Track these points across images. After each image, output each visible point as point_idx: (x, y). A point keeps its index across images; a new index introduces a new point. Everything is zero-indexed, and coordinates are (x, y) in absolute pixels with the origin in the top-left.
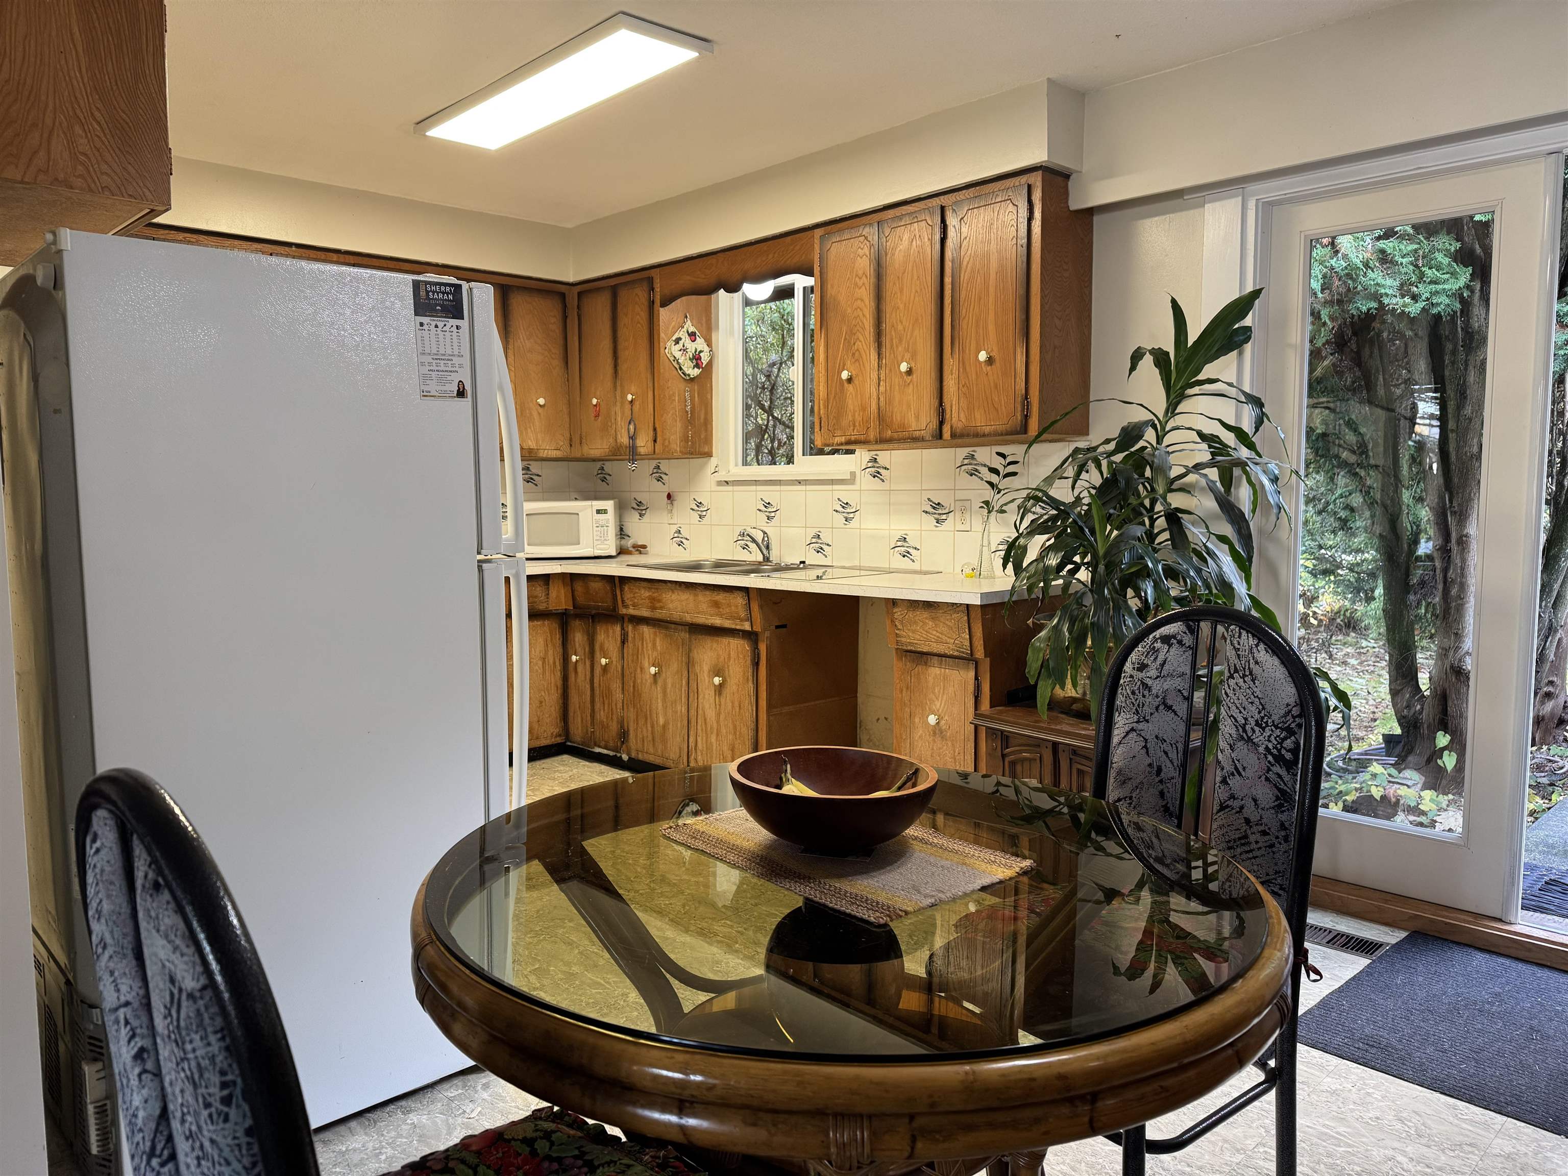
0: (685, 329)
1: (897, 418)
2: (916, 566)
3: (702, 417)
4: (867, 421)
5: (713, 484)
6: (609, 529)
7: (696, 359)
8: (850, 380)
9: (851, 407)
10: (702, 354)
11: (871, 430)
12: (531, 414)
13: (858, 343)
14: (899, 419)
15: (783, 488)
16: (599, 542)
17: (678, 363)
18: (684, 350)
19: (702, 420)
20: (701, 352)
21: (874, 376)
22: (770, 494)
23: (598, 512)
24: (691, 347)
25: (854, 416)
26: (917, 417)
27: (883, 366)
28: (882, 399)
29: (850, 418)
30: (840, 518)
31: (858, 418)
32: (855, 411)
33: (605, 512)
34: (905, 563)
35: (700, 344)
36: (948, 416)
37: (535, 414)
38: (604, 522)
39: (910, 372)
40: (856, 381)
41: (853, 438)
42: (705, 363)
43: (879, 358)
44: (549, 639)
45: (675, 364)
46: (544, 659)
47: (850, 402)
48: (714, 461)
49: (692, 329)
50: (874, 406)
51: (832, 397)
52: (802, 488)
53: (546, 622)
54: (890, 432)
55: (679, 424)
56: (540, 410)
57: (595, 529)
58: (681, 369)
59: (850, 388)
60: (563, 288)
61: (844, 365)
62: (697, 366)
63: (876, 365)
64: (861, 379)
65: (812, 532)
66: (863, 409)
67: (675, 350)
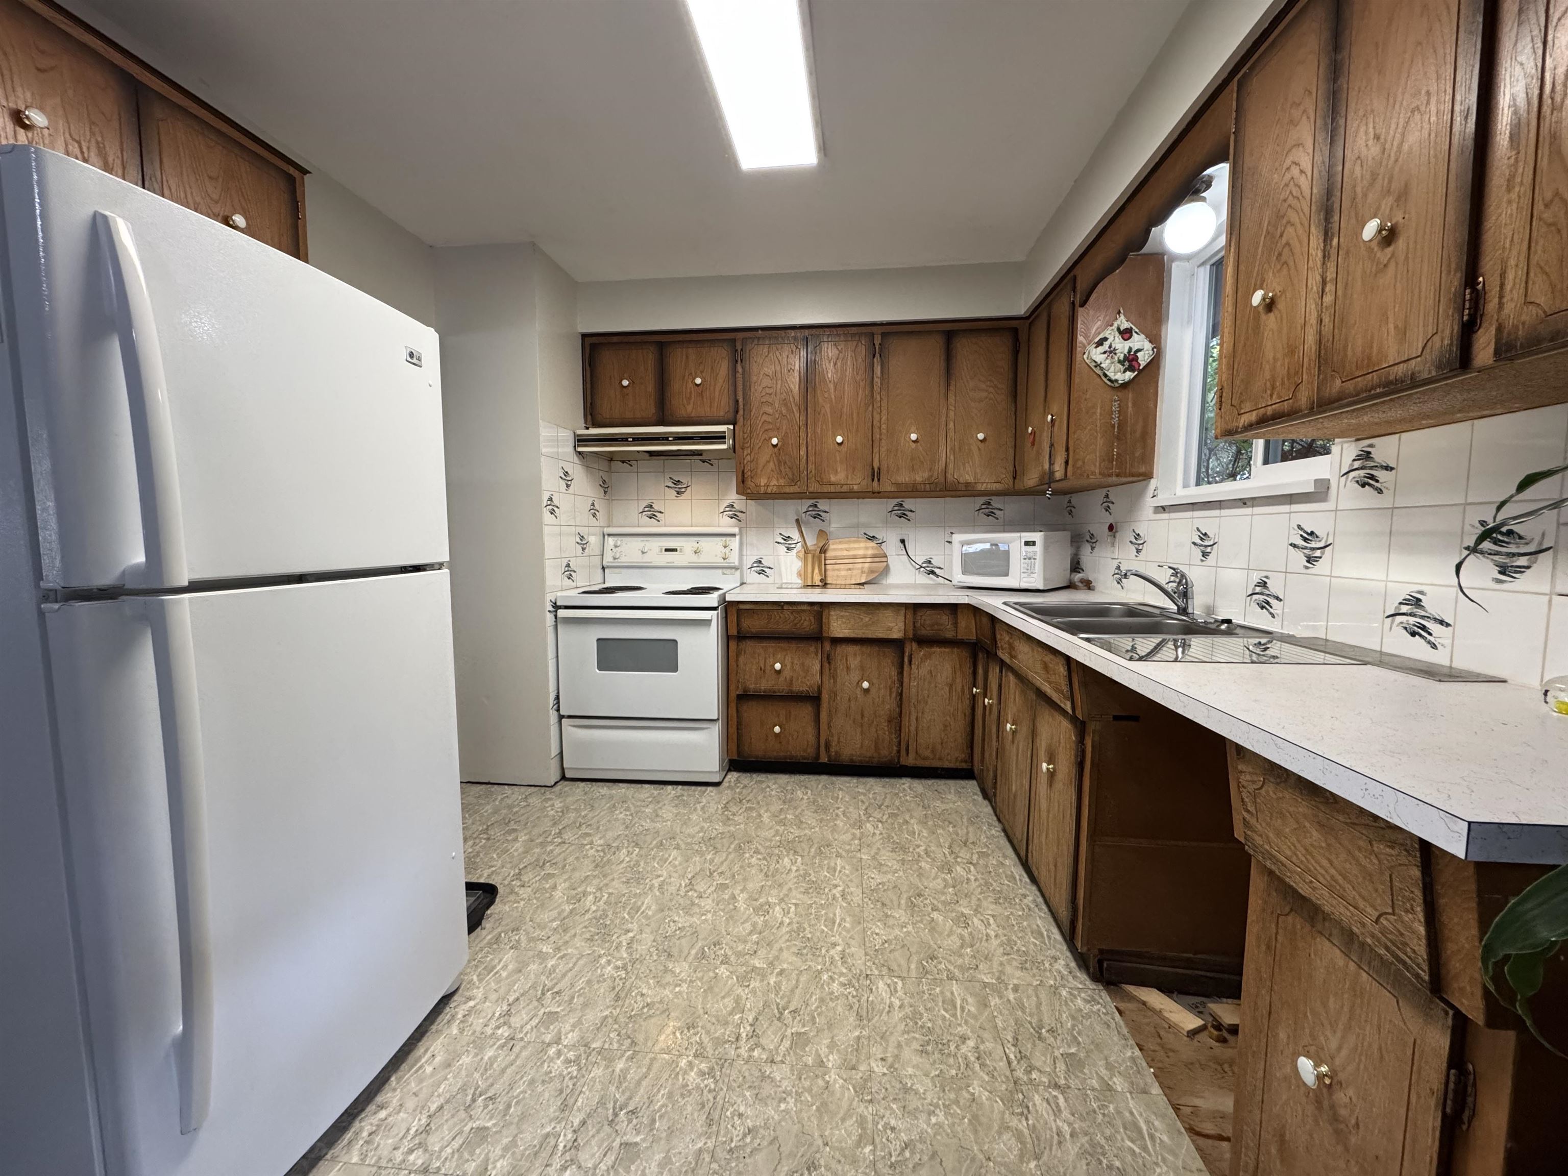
0: (1116, 325)
1: (1356, 347)
2: (1440, 658)
3: (1139, 428)
4: (1297, 373)
5: (1151, 510)
6: (1037, 562)
7: (1130, 361)
8: (1270, 305)
9: (1269, 355)
10: (1139, 354)
11: (1302, 387)
12: (970, 450)
13: (1290, 229)
14: (1359, 350)
15: (1225, 512)
16: (1026, 575)
17: (1102, 369)
18: (1112, 351)
19: (1138, 434)
20: (1139, 350)
21: (1315, 280)
22: (1207, 521)
23: (1027, 543)
24: (1122, 347)
25: (1273, 369)
26: (1402, 333)
27: (1333, 252)
28: (1326, 320)
29: (1267, 375)
30: (1299, 558)
31: (1282, 371)
32: (1275, 359)
33: (1033, 543)
34: (1416, 649)
35: (1139, 341)
36: (1491, 306)
37: (974, 449)
38: (1031, 555)
39: (1388, 236)
40: (1281, 305)
41: (1269, 410)
42: (1143, 364)
43: (1325, 241)
44: (958, 666)
45: (1098, 371)
46: (951, 685)
47: (1268, 345)
48: (1153, 483)
49: (1125, 325)
50: (1311, 338)
51: (1240, 346)
52: (1248, 511)
53: (955, 650)
54: (1338, 382)
55: (1100, 441)
56: (981, 445)
57: (1023, 561)
58: (1106, 375)
59: (1270, 321)
60: (1014, 324)
61: (1263, 281)
62: (1131, 368)
63: (1320, 254)
64: (1288, 295)
65: (1256, 577)
66: (1291, 351)
67: (1097, 354)
